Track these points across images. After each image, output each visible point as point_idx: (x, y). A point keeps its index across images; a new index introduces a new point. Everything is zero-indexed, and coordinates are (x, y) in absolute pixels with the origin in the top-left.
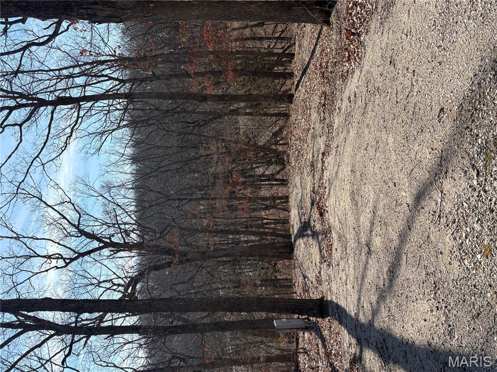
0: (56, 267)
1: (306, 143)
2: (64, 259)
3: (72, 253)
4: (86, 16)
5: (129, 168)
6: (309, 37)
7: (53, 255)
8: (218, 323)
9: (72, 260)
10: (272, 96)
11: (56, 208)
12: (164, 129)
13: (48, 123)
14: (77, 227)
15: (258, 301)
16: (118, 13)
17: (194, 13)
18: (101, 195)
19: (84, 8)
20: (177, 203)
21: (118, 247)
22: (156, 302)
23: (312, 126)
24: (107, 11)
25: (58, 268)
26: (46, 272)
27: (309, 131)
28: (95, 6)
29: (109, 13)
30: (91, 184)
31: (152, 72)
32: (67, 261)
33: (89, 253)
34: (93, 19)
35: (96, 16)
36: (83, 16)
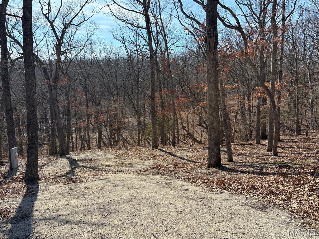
0: (43, 8)
1: (134, 159)
2: (48, 14)
3: (53, 19)
4: (209, 33)
5: (103, 56)
6: (190, 155)
7: (50, 7)
8: (12, 110)
9: (48, 19)
10: (156, 137)
11: (81, 12)
12: (127, 76)
13: (134, 10)
14: (70, 23)
15: (36, 137)
16: (211, 50)
17: (212, 92)
18: (88, 39)
19: (213, 32)
20: (83, 83)
21: (58, 47)
22: (32, 69)
23: (145, 161)
24: (213, 44)
25: (42, 9)
26: (39, 2)
27: (141, 159)
28: (215, 38)
29: (212, 45)
30: (95, 33)
31: (161, 70)
32: (47, 15)
33: (53, 29)
34: (208, 37)
35: (210, 38)
36: (209, 30)
